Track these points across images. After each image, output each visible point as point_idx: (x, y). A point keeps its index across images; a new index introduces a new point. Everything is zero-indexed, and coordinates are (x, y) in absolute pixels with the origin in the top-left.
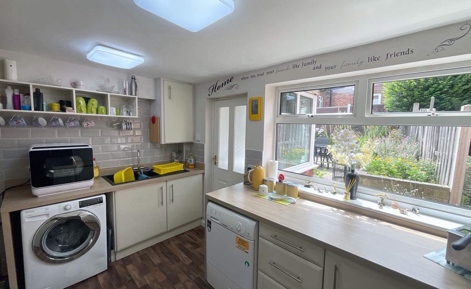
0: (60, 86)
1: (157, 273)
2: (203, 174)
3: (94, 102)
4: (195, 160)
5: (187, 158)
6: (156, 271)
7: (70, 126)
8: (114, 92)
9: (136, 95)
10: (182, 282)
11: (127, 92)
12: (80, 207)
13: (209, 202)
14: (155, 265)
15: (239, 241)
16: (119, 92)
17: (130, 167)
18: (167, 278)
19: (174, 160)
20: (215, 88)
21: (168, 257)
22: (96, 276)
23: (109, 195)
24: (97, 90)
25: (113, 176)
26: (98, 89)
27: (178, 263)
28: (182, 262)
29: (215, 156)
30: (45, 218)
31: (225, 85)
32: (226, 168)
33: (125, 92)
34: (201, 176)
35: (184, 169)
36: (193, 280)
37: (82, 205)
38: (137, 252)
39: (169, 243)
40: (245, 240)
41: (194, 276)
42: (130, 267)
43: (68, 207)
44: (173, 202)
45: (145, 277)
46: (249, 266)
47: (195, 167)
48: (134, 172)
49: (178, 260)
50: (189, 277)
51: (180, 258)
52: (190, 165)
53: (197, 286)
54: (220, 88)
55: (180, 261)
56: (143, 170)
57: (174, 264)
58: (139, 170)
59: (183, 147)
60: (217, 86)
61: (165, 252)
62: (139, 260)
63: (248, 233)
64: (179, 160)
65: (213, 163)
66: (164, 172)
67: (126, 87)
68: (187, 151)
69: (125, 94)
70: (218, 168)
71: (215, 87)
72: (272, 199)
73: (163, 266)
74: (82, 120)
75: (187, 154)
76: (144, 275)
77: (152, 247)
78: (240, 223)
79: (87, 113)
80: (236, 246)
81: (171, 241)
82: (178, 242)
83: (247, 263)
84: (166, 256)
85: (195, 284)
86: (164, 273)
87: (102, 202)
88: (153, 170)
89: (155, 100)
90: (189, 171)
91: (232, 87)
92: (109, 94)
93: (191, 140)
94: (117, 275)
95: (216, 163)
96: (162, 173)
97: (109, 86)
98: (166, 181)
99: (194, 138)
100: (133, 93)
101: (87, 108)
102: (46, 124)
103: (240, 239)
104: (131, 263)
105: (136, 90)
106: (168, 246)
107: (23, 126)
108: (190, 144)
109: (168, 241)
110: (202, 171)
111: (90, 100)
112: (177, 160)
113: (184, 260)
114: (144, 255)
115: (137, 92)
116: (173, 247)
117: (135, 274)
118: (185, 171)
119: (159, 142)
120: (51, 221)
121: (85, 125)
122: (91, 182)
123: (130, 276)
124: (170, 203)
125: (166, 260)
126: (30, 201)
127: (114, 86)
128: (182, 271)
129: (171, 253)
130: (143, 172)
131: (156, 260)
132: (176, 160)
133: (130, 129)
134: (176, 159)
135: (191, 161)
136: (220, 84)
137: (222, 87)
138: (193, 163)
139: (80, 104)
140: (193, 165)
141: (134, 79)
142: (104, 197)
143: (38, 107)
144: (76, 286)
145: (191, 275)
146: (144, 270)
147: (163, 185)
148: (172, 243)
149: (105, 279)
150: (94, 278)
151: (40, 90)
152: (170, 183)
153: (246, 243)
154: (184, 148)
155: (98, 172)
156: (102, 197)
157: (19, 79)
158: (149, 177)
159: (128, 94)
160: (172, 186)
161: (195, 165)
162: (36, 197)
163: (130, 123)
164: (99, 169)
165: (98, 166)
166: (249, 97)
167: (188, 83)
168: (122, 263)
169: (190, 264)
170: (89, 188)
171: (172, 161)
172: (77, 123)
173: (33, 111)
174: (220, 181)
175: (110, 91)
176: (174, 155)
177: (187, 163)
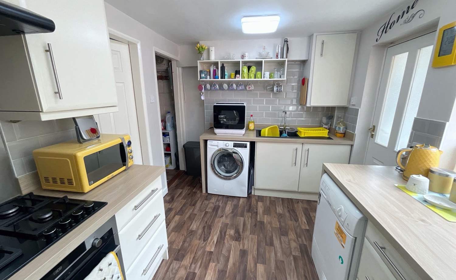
0: (234, 59)
1: (275, 219)
2: (352, 146)
3: (253, 69)
4: (346, 129)
5: (336, 125)
6: (275, 217)
7: (239, 89)
8: (269, 58)
9: (287, 58)
10: (288, 238)
11: (279, 56)
12: (234, 147)
13: (325, 173)
14: (276, 213)
15: (338, 228)
16: (272, 58)
17: (277, 126)
18: (279, 227)
19: (323, 125)
20: (386, 28)
21: (290, 213)
22: (240, 197)
23: (253, 144)
24: (256, 59)
25: (261, 130)
26: (257, 57)
27: (295, 222)
28: (299, 223)
29: (374, 126)
30: (217, 148)
31: (402, 18)
32: (385, 143)
33: (277, 56)
34: (349, 148)
35: (328, 136)
36: (299, 243)
37: (235, 145)
38: (270, 197)
39: (297, 203)
40: (343, 231)
41: (302, 241)
42: (260, 204)
43: (227, 145)
44: (307, 166)
45: (266, 216)
46: (342, 263)
47: (344, 137)
48: (280, 131)
49: (297, 220)
50: (297, 239)
51: (299, 220)
52: (337, 133)
53: (299, 250)
54: (394, 24)
55: (298, 221)
56: (288, 130)
57: (291, 220)
58: (285, 130)
59: (335, 112)
60: (391, 22)
61: (289, 208)
62: (268, 202)
63: (348, 224)
64: (328, 126)
65: (370, 134)
66: (304, 135)
67: (278, 51)
68: (338, 118)
69: (277, 58)
70: (374, 143)
71: (386, 26)
72: (426, 201)
73: (282, 217)
74: (246, 84)
75: (337, 120)
76: (265, 215)
77: (283, 199)
78: (343, 207)
79: (248, 78)
80: (335, 233)
81: (300, 203)
82: (306, 206)
83: (341, 259)
84: (289, 211)
85: (299, 248)
86: (280, 222)
87: (246, 147)
88: (297, 132)
89: (307, 60)
90: (333, 139)
91: (414, 17)
92: (263, 60)
93: (344, 104)
94: (250, 204)
95: (372, 136)
96: (303, 136)
97: (264, 53)
98: (303, 143)
99: (349, 101)
100: (285, 56)
101: (248, 74)
102: (227, 88)
103: (339, 227)
104: (262, 202)
105: (287, 52)
106: (296, 206)
107: (217, 90)
108: (344, 109)
109: (298, 201)
110: (350, 142)
111: (251, 67)
112: (326, 126)
113: (302, 223)
114: (273, 201)
115: (288, 54)
116: (299, 209)
117: (260, 210)
118: (329, 138)
119: (305, 104)
120: (218, 151)
121: (247, 88)
122: (243, 132)
123: (257, 210)
124: (304, 167)
125: (287, 214)
126: (213, 136)
127: (269, 52)
128: (295, 230)
129: (294, 211)
130: (288, 132)
131: (280, 210)
132: (324, 126)
133: (280, 91)
134: (326, 124)
135: (339, 128)
136: (395, 18)
137: (397, 23)
138: (341, 131)
139: (244, 71)
140: (341, 133)
141: (287, 41)
142: (248, 144)
143: (223, 76)
144: (229, 197)
145: (300, 238)
146: (267, 211)
147: (299, 146)
148: (300, 204)
149: (243, 202)
150: (238, 198)
151: (224, 65)
152: (306, 147)
153: (343, 234)
154: (336, 114)
155: (253, 126)
156: (247, 144)
157: (215, 59)
158: (288, 137)
159: (279, 58)
160: (308, 150)
161: (345, 134)
162: (216, 134)
163: (281, 86)
164: (254, 124)
165: (254, 121)
166: (441, 26)
167: (352, 31)
168: (257, 199)
169: (305, 229)
170: (242, 135)
171: (321, 126)
172: (243, 87)
173: (220, 79)
174: (374, 159)
175: (266, 58)
176: (324, 120)
177: (336, 130)
